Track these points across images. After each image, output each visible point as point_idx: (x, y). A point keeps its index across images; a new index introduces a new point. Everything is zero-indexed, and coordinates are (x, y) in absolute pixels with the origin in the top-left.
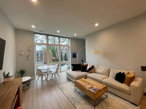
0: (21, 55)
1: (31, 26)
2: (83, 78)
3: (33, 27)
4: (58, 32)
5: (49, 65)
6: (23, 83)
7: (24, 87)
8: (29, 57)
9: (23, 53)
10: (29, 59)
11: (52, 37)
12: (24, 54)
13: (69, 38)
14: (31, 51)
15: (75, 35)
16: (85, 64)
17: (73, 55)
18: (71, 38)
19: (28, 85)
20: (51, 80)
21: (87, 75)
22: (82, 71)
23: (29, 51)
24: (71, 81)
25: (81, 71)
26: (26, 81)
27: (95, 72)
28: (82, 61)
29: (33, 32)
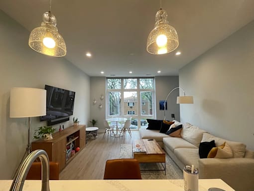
0: (94, 104)
1: (100, 72)
2: (147, 139)
3: (102, 73)
4: (131, 72)
5: (124, 117)
6: (87, 131)
8: (101, 106)
9: (95, 102)
10: (101, 108)
11: (130, 80)
13: (153, 78)
15: (159, 72)
17: (160, 105)
18: (155, 77)
19: (95, 136)
20: (120, 137)
21: (164, 139)
22: (161, 132)
23: (101, 99)
26: (93, 131)
27: (181, 137)
28: (173, 116)
29: (105, 77)
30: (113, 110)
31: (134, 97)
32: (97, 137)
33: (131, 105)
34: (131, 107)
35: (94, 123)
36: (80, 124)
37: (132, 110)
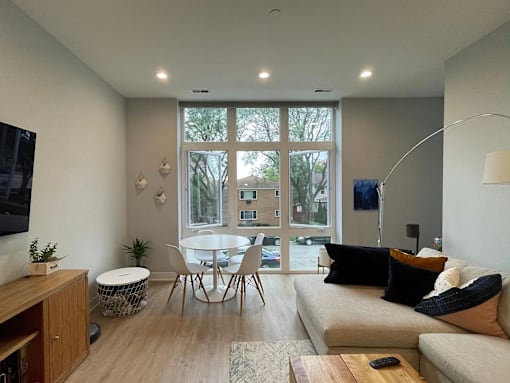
0: (139, 189)
1: (155, 74)
2: (364, 358)
3: (162, 76)
5: (235, 233)
7: (120, 304)
8: (160, 197)
9: (143, 182)
10: (161, 204)
12: (147, 186)
13: (333, 104)
14: (167, 174)
15: (366, 74)
16: (425, 253)
17: (356, 195)
18: (344, 99)
19: (135, 301)
20: (226, 304)
23: (164, 174)
24: (309, 338)
25: (382, 293)
28: (414, 231)
29: (174, 99)
30: (204, 208)
31: (256, 178)
32: (144, 302)
33: (248, 196)
34: (249, 202)
35: (136, 253)
36: (61, 265)
37: (251, 208)
